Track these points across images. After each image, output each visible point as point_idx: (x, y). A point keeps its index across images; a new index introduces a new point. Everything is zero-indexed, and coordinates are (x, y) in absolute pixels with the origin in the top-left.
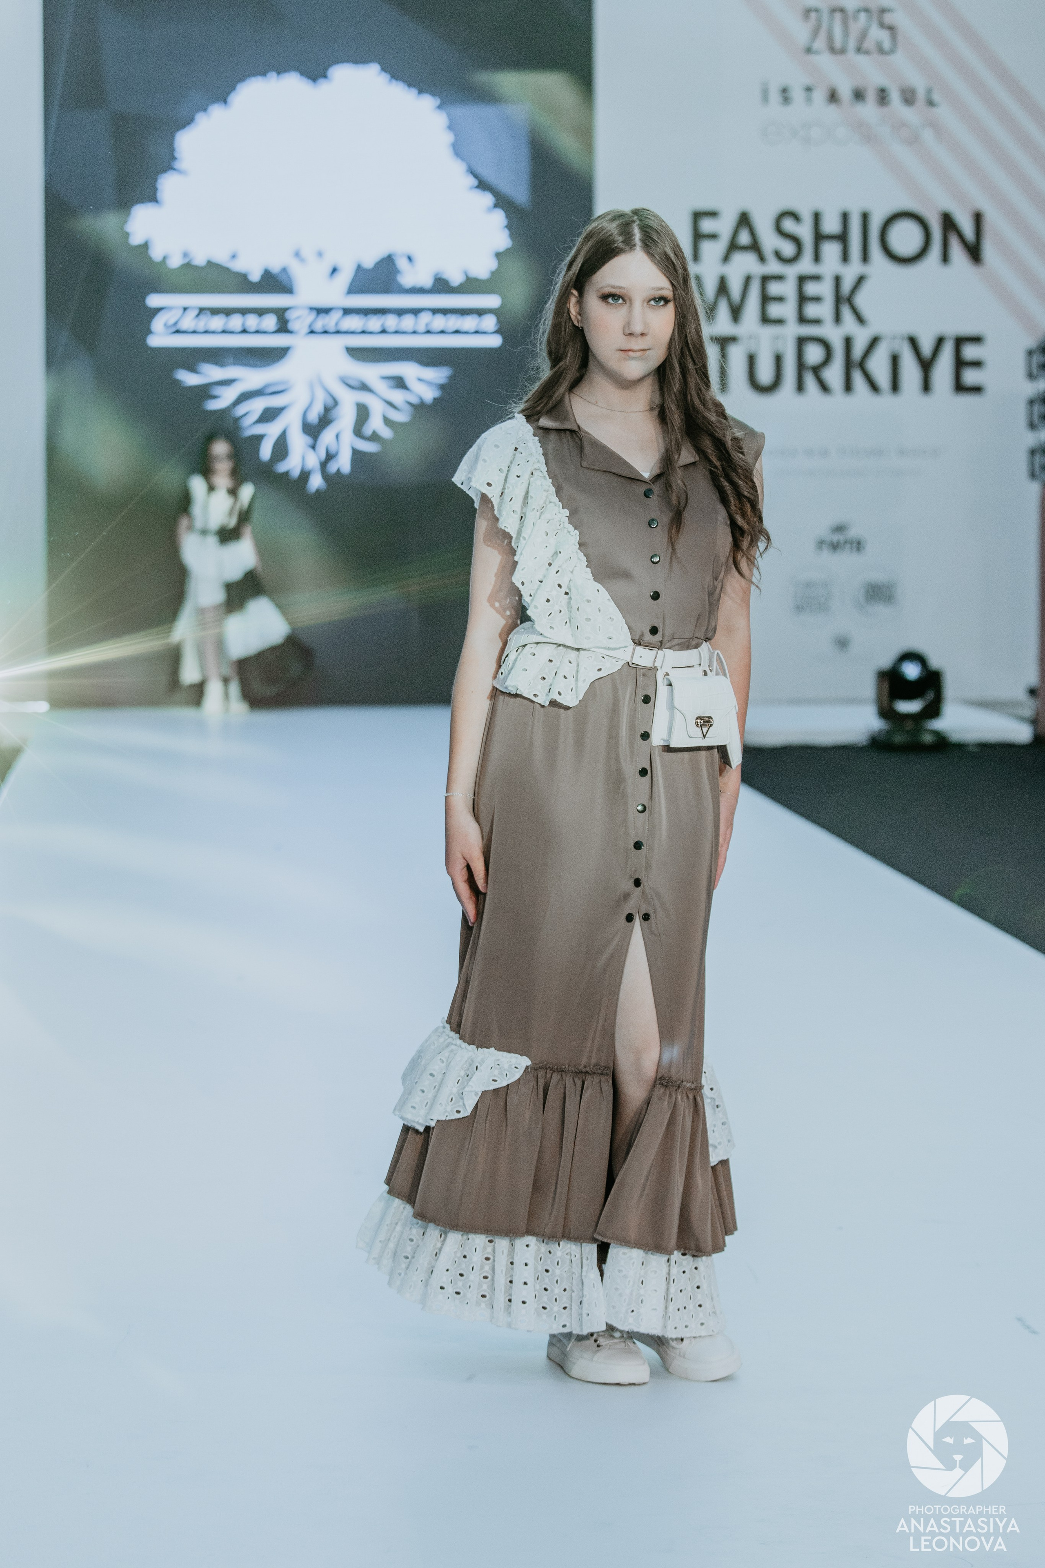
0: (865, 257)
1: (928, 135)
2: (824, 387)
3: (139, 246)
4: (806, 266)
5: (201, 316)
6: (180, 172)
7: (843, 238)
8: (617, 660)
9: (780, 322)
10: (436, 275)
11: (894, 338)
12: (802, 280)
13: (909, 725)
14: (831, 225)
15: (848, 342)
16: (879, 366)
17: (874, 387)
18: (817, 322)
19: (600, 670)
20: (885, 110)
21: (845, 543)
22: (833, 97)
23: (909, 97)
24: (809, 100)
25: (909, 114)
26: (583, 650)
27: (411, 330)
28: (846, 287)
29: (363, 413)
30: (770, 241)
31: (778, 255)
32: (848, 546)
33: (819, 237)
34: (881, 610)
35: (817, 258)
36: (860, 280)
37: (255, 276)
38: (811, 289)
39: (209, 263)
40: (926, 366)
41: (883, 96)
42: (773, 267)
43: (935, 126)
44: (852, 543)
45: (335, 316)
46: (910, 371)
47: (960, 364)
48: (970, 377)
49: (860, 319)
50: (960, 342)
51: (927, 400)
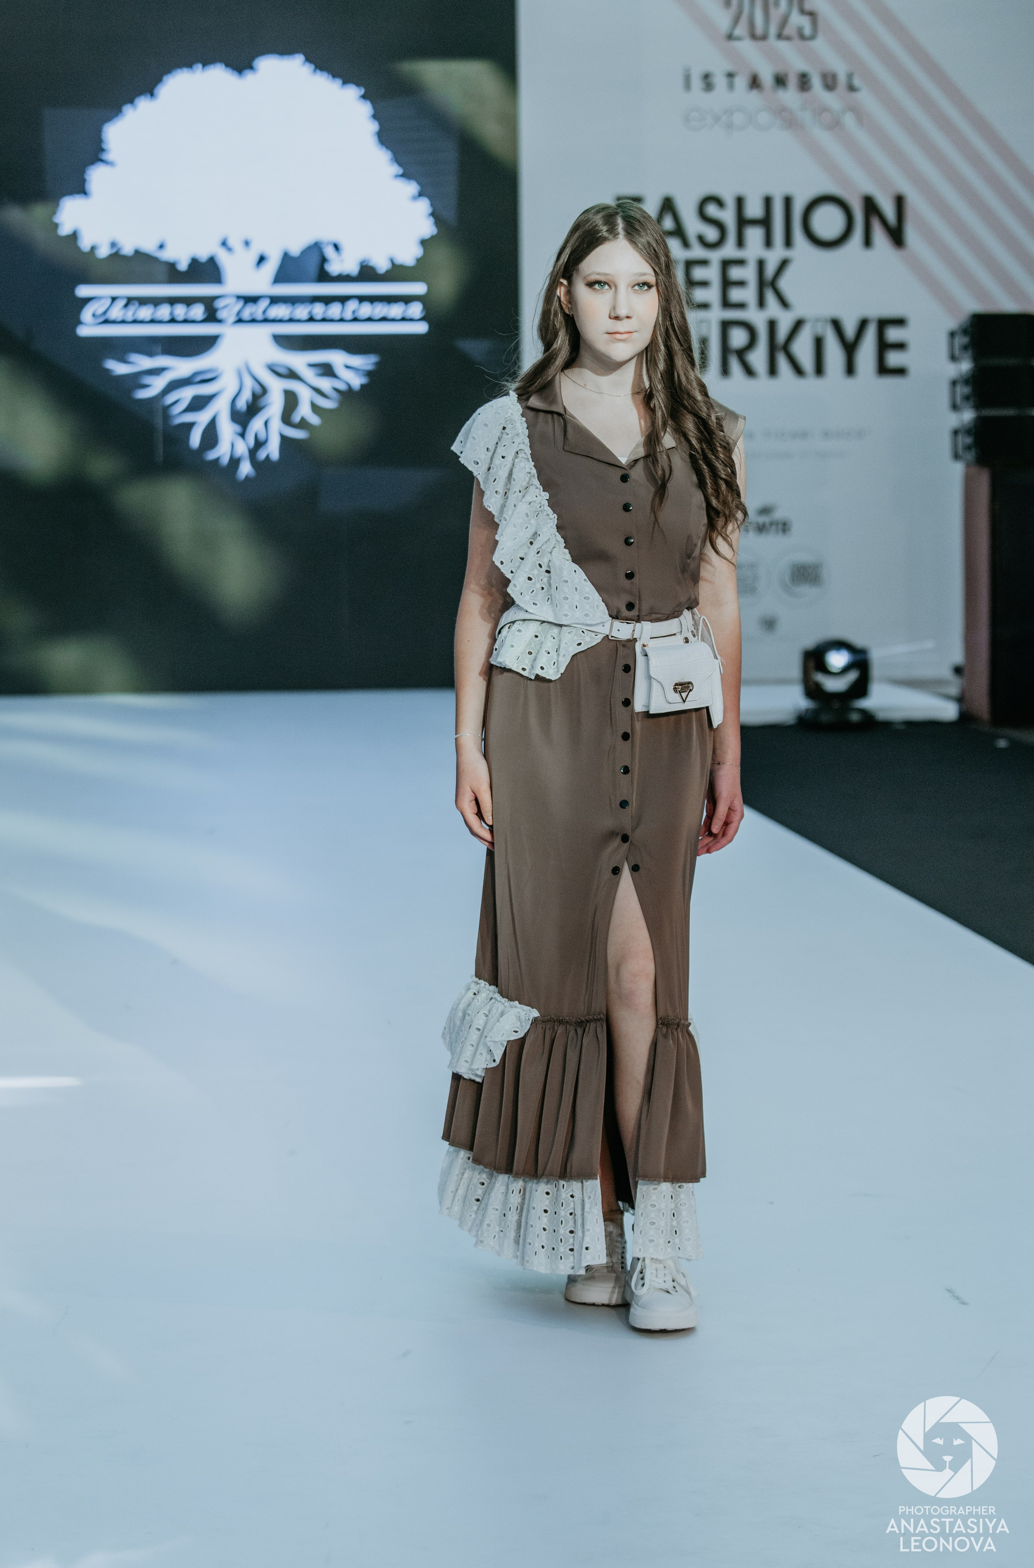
0: (788, 242)
1: (849, 120)
2: (749, 371)
3: (68, 237)
4: (729, 250)
7: (766, 222)
8: (597, 634)
9: (704, 306)
11: (817, 320)
12: (726, 264)
13: (836, 705)
14: (754, 210)
15: (772, 325)
16: (803, 349)
17: (798, 370)
18: (741, 306)
19: (579, 644)
20: (806, 95)
21: (771, 524)
22: (755, 82)
23: (830, 82)
24: (730, 87)
25: (830, 99)
26: (565, 626)
28: (770, 270)
30: (693, 226)
31: (701, 239)
32: (774, 527)
33: (742, 222)
34: (808, 591)
35: (740, 242)
36: (784, 264)
38: (735, 273)
40: (850, 348)
41: (804, 82)
42: (697, 252)
43: (857, 111)
44: (777, 524)
46: (834, 354)
47: (883, 346)
48: (894, 359)
49: (784, 303)
50: (883, 324)
51: (850, 382)
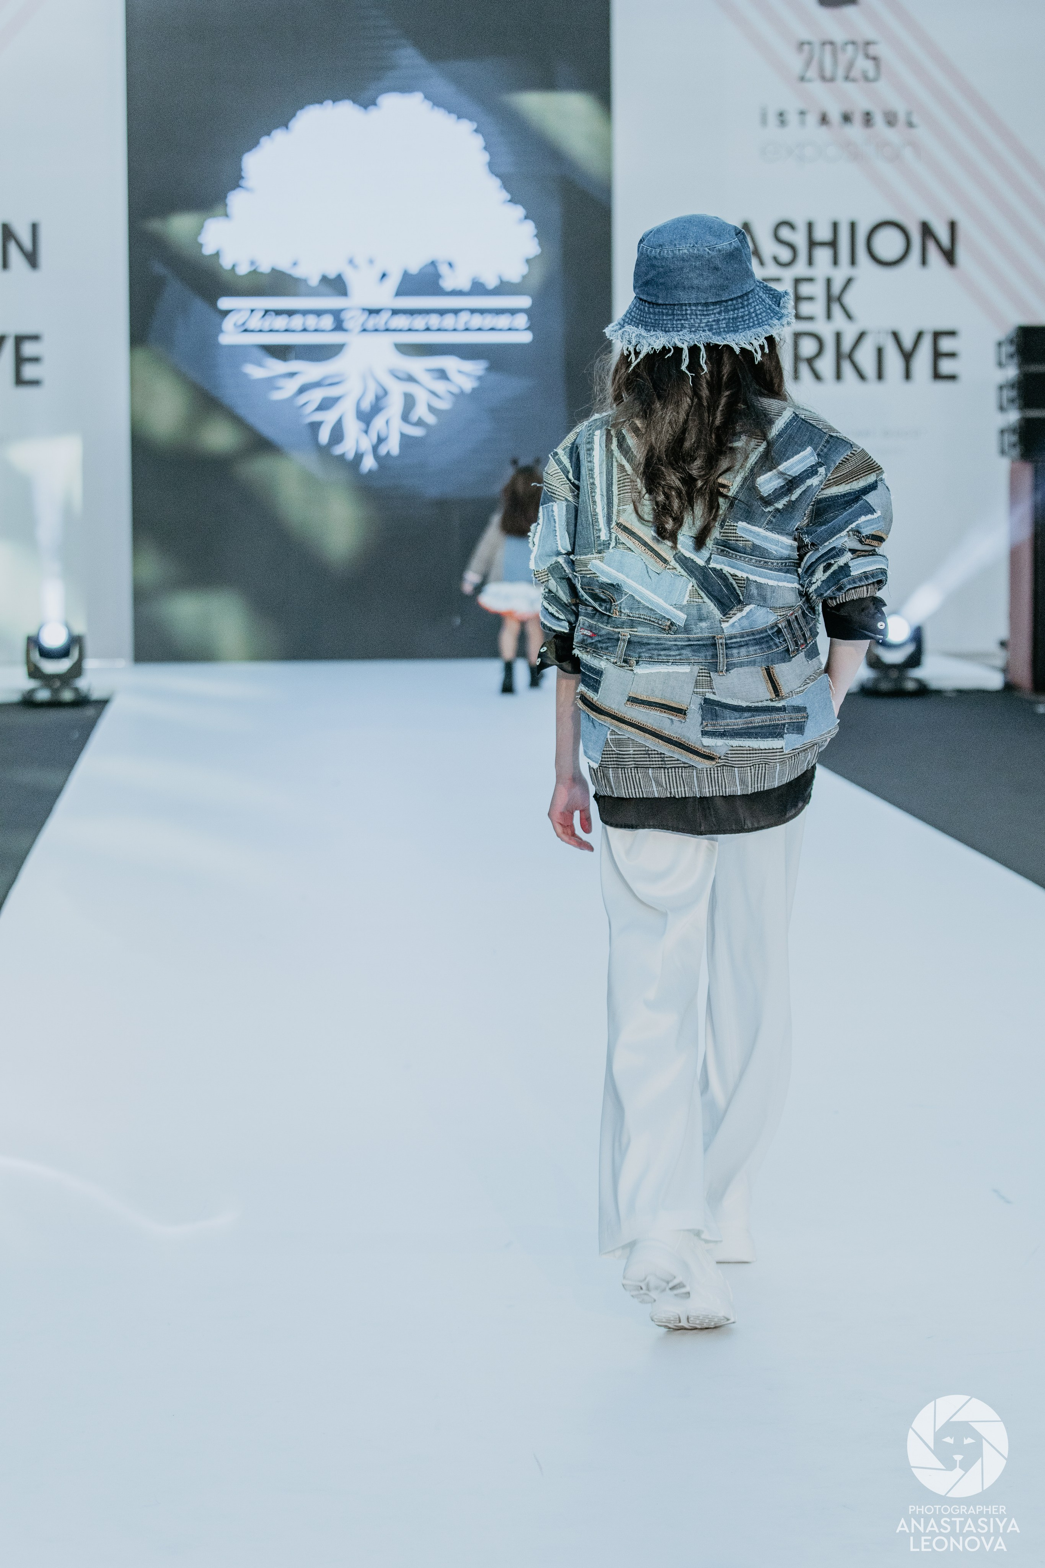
0: (853, 262)
1: (908, 154)
2: (817, 377)
3: (211, 256)
4: (800, 269)
5: (266, 317)
6: (247, 189)
7: (833, 244)
10: (473, 279)
11: (879, 332)
12: (797, 281)
13: (894, 674)
14: (823, 233)
15: (838, 336)
16: (866, 357)
17: (862, 376)
18: (810, 318)
20: (870, 131)
22: (824, 119)
23: (891, 120)
24: (803, 123)
25: (892, 135)
27: (452, 328)
28: (836, 289)
29: (409, 402)
30: (769, 247)
31: (775, 259)
33: (812, 244)
35: (810, 262)
36: (849, 281)
37: (314, 281)
38: (805, 289)
39: (273, 270)
40: (908, 357)
41: (868, 119)
42: (772, 270)
43: (915, 146)
45: (385, 316)
46: (894, 362)
47: (937, 355)
48: (946, 366)
49: (849, 316)
50: (937, 335)
51: (908, 387)
